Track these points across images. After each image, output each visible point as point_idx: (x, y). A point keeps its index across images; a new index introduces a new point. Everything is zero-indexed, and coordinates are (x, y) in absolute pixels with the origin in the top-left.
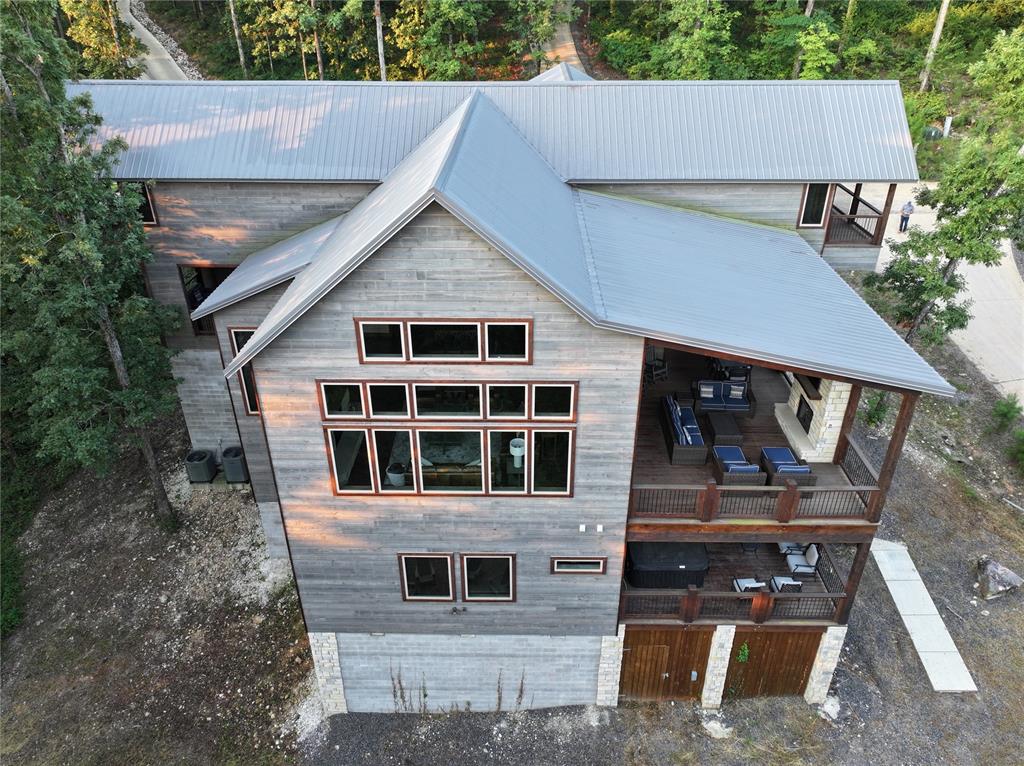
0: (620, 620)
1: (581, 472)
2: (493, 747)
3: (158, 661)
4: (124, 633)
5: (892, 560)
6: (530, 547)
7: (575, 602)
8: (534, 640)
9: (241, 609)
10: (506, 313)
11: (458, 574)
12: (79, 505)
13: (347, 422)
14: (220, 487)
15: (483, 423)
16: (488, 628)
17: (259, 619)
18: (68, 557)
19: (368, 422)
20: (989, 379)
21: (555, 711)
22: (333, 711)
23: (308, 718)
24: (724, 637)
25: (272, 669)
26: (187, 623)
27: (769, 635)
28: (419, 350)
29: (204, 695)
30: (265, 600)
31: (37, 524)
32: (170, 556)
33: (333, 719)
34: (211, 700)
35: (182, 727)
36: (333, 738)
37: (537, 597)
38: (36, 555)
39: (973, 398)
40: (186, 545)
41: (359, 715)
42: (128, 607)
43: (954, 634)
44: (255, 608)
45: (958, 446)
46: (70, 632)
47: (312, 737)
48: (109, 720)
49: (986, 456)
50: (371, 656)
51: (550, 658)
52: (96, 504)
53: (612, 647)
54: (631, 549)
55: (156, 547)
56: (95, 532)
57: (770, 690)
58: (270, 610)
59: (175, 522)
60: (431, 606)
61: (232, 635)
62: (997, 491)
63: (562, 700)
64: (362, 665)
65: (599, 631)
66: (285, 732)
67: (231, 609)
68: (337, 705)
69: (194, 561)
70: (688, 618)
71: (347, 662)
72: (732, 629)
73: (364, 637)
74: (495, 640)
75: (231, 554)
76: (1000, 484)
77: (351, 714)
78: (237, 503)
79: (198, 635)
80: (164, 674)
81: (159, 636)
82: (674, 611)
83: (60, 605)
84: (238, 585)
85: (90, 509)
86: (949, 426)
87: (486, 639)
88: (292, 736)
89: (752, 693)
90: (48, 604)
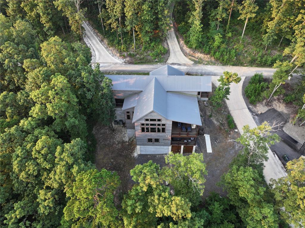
0: (171, 145)
1: (166, 131)
2: (157, 158)
3: (116, 148)
4: (110, 145)
5: (207, 137)
6: (161, 138)
7: (166, 143)
8: (162, 147)
9: (125, 142)
10: (159, 118)
11: (153, 140)
12: (99, 127)
13: (143, 126)
14: (118, 125)
15: (157, 127)
16: (157, 145)
17: (127, 143)
18: (100, 135)
19: (145, 127)
20: (230, 110)
21: (164, 154)
22: (138, 154)
23: (136, 155)
24: (182, 147)
25: (130, 149)
26: (118, 143)
27: (187, 146)
28: (150, 121)
29: (122, 152)
30: (128, 141)
31: (94, 130)
32: (114, 135)
33: (139, 155)
34: (123, 153)
35: (121, 155)
36: (139, 156)
37: (162, 142)
38: (95, 134)
39: (226, 113)
40: (115, 133)
41: (142, 154)
42: (110, 141)
43: (212, 146)
44: (127, 142)
45: (222, 121)
46: (103, 144)
47: (136, 156)
48: (112, 155)
49: (225, 122)
50: (143, 148)
51: (163, 148)
52: (101, 127)
53: (170, 148)
54: (172, 138)
55: (112, 134)
56: (102, 131)
57: (188, 152)
58: (128, 142)
59: (114, 130)
60: (150, 143)
61: (124, 145)
62: (225, 127)
63: (165, 153)
64: (142, 149)
65: (169, 146)
66: (133, 156)
67: (123, 142)
68: (139, 153)
69: (117, 136)
70: (178, 145)
71: (141, 149)
72: (183, 146)
73: (143, 146)
74: (157, 146)
75: (122, 135)
76: (226, 127)
77: (141, 154)
78: (121, 128)
79: (120, 145)
80: (117, 150)
81: (115, 145)
82: (177, 144)
83: (101, 141)
84: (124, 139)
85: (101, 128)
86: (222, 117)
87: (156, 147)
88: (134, 156)
89: (186, 153)
90: (100, 140)
